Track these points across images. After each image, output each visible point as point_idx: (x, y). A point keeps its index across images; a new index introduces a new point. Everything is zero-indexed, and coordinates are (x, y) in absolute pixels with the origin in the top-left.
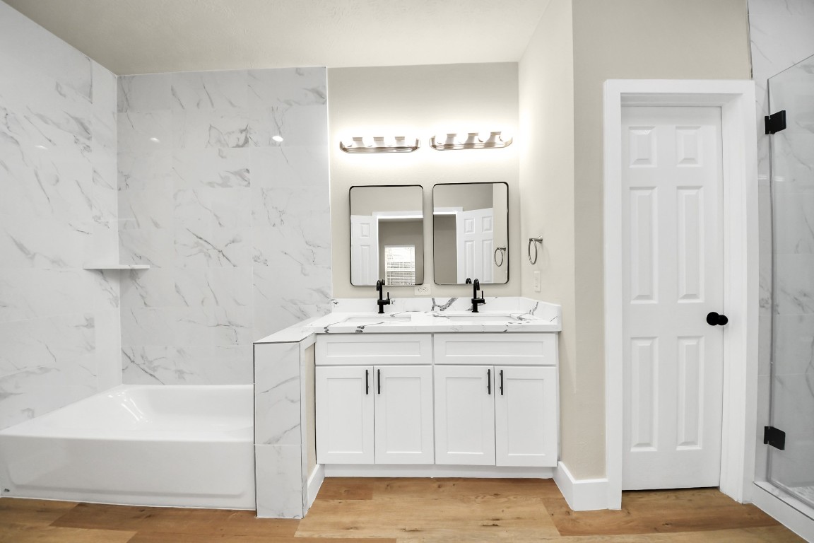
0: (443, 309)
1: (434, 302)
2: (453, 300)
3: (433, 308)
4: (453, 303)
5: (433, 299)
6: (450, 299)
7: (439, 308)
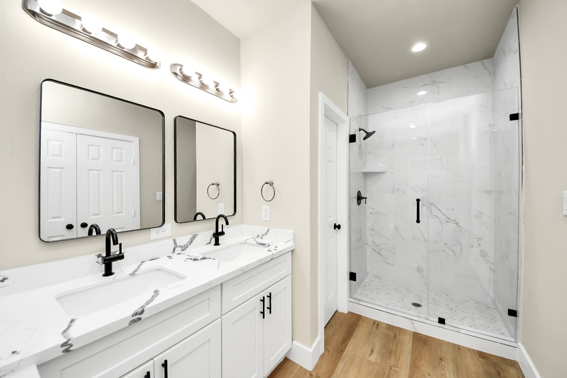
0: (184, 248)
1: (175, 243)
2: (194, 237)
3: (174, 250)
4: (194, 240)
5: (174, 241)
6: (191, 236)
7: (180, 249)
